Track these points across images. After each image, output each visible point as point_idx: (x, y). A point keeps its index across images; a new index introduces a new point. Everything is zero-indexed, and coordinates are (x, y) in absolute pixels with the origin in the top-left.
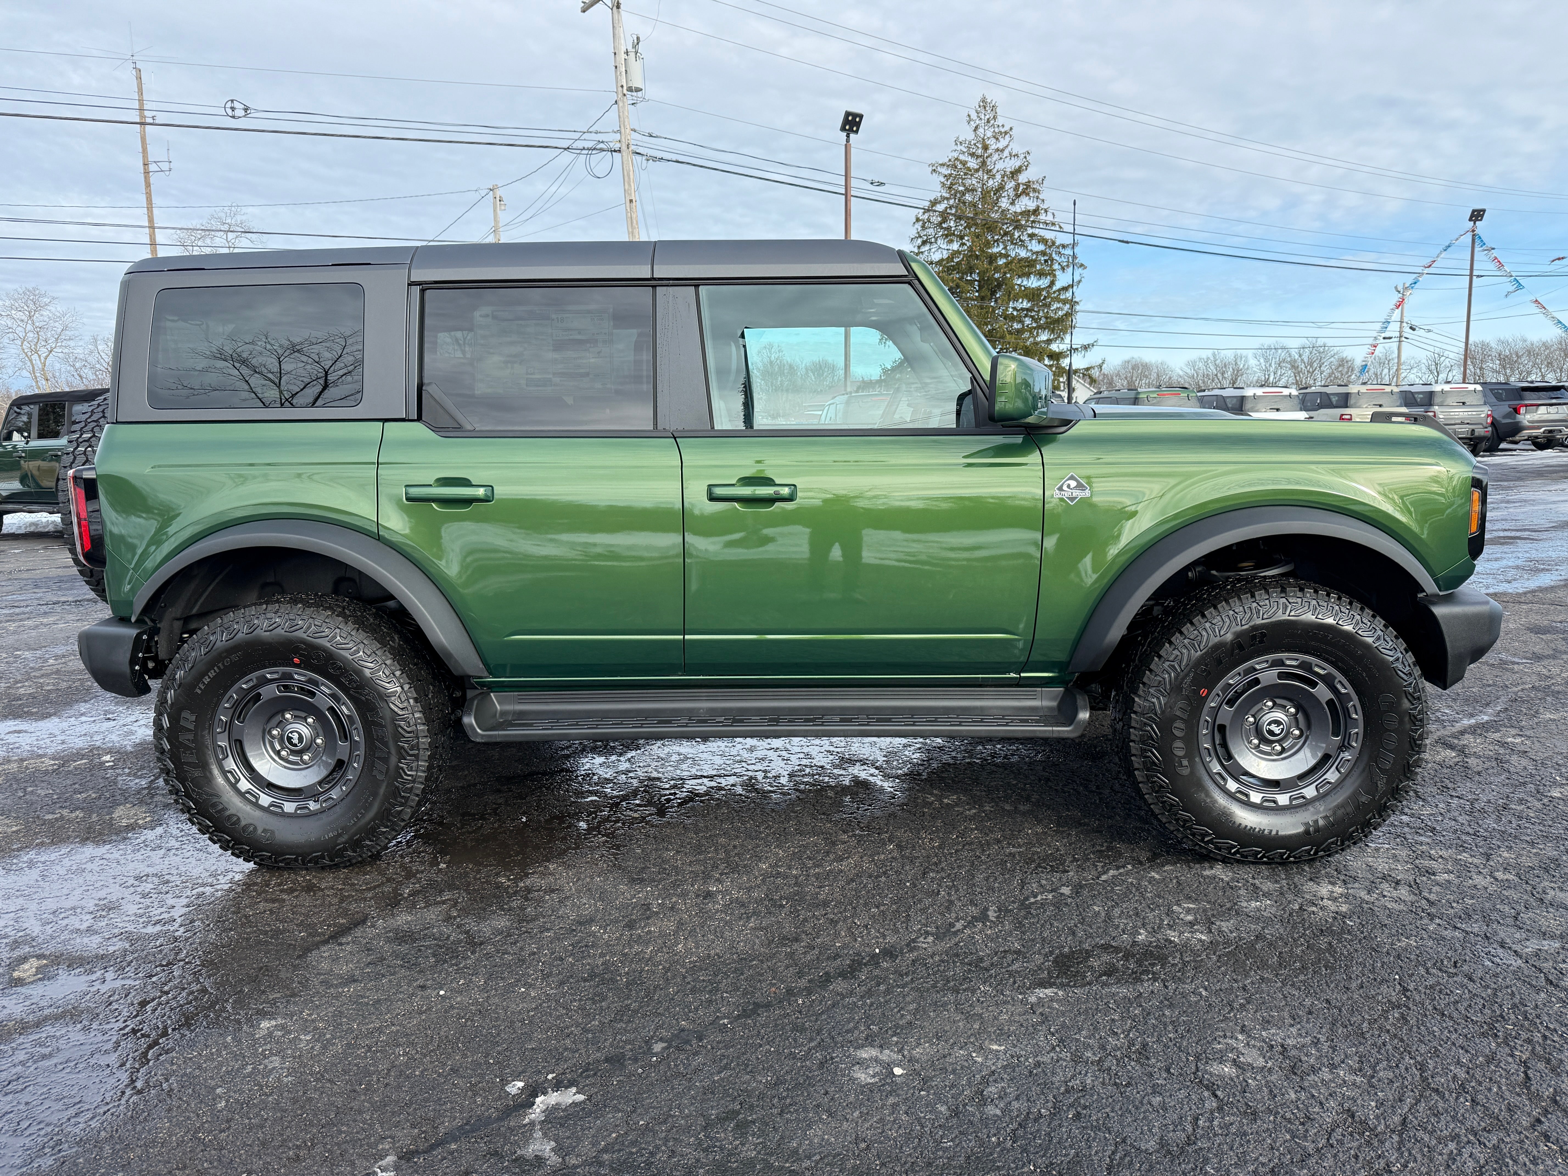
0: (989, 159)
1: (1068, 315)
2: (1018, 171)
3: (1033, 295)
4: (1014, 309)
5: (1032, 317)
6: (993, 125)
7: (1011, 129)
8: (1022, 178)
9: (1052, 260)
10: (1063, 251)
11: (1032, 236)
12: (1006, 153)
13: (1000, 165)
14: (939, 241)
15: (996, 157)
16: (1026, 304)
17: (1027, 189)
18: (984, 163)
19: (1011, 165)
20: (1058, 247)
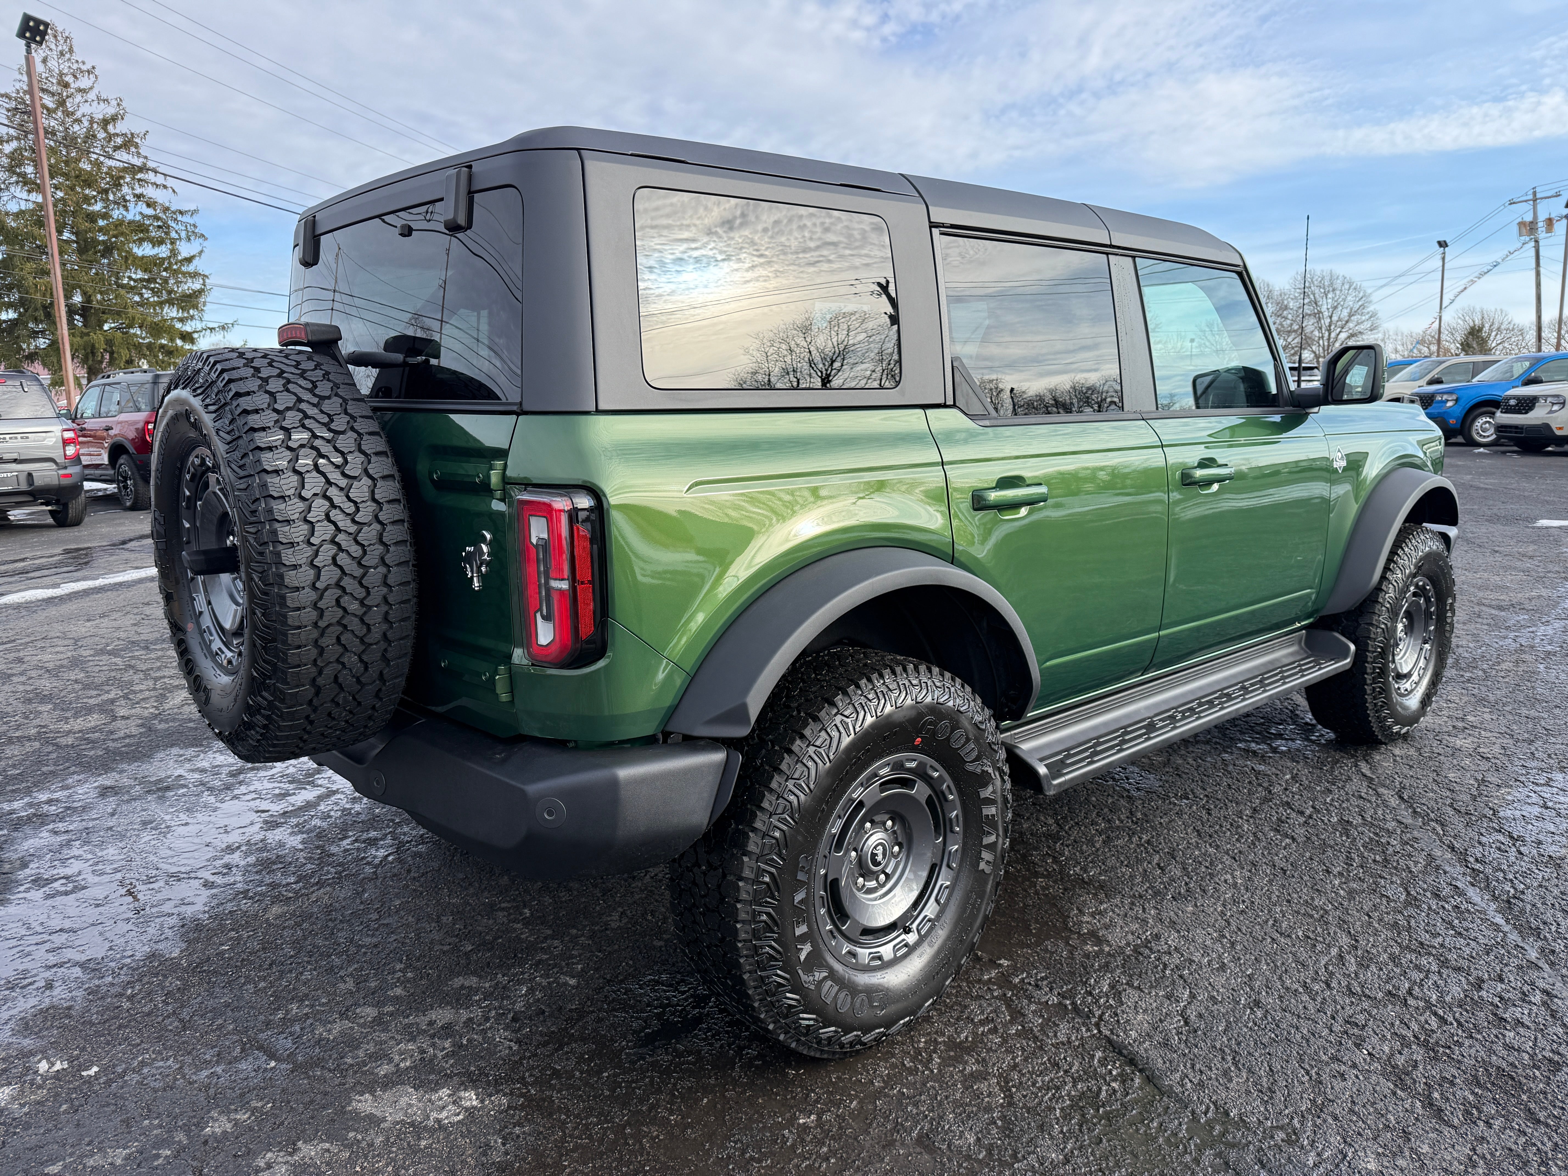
0: (71, 100)
1: (201, 292)
2: (114, 119)
3: (149, 264)
4: (130, 278)
5: (152, 289)
6: (69, 59)
7: (94, 68)
8: (120, 127)
9: (168, 227)
10: (180, 218)
11: (139, 197)
12: (92, 96)
13: (85, 109)
14: (12, 189)
15: (78, 98)
16: (140, 275)
17: (129, 143)
18: (62, 103)
19: (100, 111)
20: (174, 213)
